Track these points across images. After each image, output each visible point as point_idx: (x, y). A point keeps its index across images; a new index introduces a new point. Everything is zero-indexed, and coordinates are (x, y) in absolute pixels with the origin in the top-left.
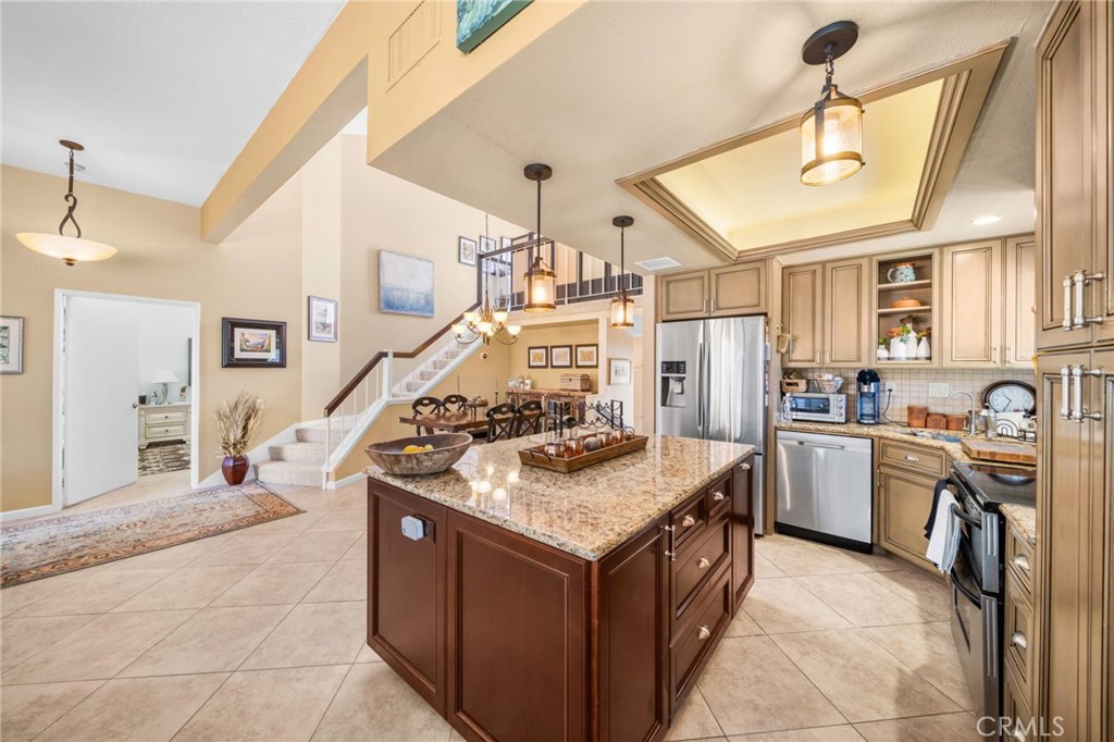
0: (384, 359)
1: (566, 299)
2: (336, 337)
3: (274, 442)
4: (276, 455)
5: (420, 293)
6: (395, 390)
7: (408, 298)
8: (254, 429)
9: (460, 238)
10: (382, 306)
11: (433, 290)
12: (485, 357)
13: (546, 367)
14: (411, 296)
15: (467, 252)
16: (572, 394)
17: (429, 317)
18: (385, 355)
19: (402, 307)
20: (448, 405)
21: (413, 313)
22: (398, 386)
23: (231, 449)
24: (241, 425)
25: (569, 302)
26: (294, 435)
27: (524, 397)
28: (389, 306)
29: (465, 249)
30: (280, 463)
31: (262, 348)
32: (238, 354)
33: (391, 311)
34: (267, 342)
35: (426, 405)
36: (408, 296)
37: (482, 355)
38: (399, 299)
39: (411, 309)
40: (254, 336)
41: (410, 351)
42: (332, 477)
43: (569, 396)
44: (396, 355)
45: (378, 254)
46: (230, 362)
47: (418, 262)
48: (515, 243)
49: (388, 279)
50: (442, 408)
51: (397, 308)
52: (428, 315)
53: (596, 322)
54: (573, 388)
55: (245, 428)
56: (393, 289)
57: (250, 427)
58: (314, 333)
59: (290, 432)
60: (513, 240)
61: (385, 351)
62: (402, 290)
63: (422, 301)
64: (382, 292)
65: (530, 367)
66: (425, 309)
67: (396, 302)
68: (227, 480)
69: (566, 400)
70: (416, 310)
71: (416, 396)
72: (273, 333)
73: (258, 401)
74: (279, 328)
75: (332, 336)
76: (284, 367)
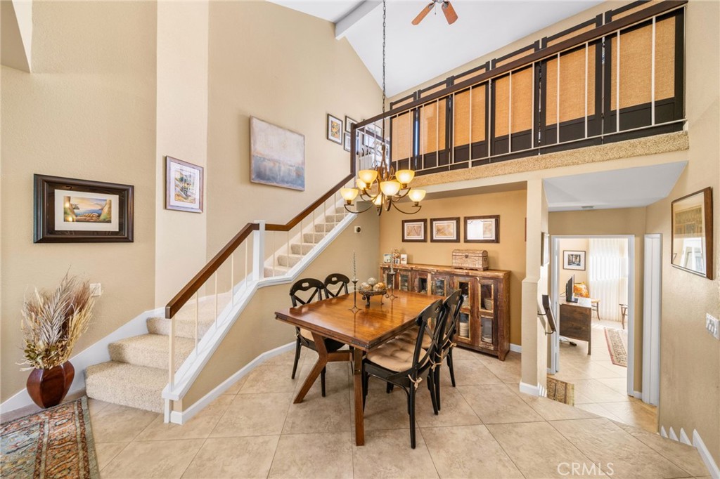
0: (255, 232)
1: (470, 162)
2: (201, 207)
3: (113, 337)
4: (117, 358)
5: (291, 166)
6: (268, 264)
7: (280, 170)
8: (80, 326)
9: (328, 115)
10: (253, 176)
11: (303, 163)
12: (359, 230)
13: (425, 241)
14: (283, 168)
15: (334, 130)
16: (471, 273)
17: (301, 191)
18: (256, 227)
19: (274, 179)
20: (330, 287)
21: (285, 186)
22: (271, 259)
23: (39, 359)
24: (58, 323)
25: (474, 164)
26: (145, 325)
27: (405, 273)
28: (259, 176)
29: (333, 127)
30: (121, 367)
31: (97, 217)
32: (60, 225)
33: (262, 182)
34: (106, 209)
35: (305, 289)
36: (280, 167)
37: (356, 228)
38: (271, 170)
39: (283, 181)
40: (87, 202)
41: (285, 223)
42: (178, 405)
43: (467, 275)
44: (269, 227)
45: (249, 121)
46: (48, 234)
47: (288, 134)
48: (394, 107)
49: (259, 147)
50: (323, 291)
51: (268, 179)
52: (300, 188)
53: (522, 186)
54: (471, 266)
55: (65, 327)
56: (264, 159)
57: (71, 324)
58: (173, 201)
59: (138, 323)
60: (392, 104)
61: (256, 222)
62: (275, 161)
63: (294, 174)
64: (253, 162)
65: (404, 240)
66: (296, 182)
67: (268, 173)
68: (35, 400)
69: (462, 280)
70: (287, 183)
71: (291, 274)
72: (114, 199)
73: (92, 286)
74: (124, 193)
75: (196, 206)
76: (132, 242)
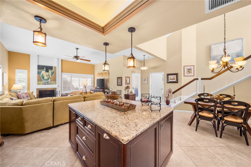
2: (194, 75)
5: (233, 54)
18: (197, 79)
32: (169, 80)
40: (172, 77)
41: (210, 77)
44: (202, 79)
56: (217, 56)
64: (211, 59)
74: (176, 74)
76: (178, 83)
